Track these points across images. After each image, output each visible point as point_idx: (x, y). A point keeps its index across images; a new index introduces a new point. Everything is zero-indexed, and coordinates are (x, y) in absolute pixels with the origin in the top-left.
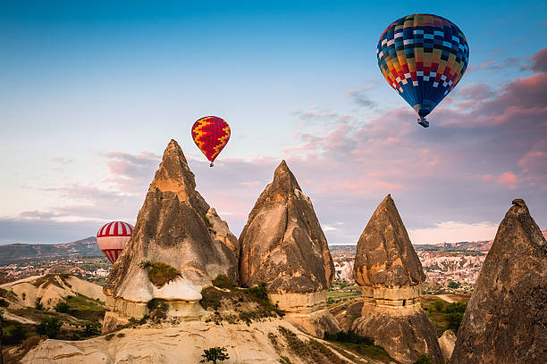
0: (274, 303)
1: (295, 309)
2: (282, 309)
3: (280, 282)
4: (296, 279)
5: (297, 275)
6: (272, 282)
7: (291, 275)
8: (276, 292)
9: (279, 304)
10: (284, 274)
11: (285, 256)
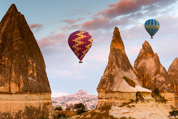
0: (163, 96)
1: (170, 99)
2: (166, 99)
3: (164, 88)
4: (169, 87)
5: (169, 85)
6: (160, 88)
7: (167, 85)
8: (163, 92)
9: (165, 97)
10: (165, 85)
11: (163, 78)
